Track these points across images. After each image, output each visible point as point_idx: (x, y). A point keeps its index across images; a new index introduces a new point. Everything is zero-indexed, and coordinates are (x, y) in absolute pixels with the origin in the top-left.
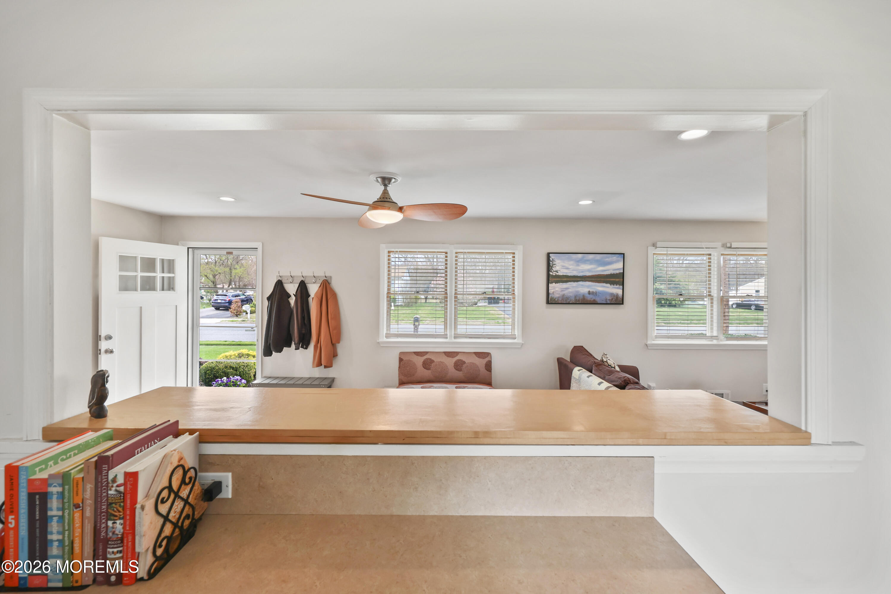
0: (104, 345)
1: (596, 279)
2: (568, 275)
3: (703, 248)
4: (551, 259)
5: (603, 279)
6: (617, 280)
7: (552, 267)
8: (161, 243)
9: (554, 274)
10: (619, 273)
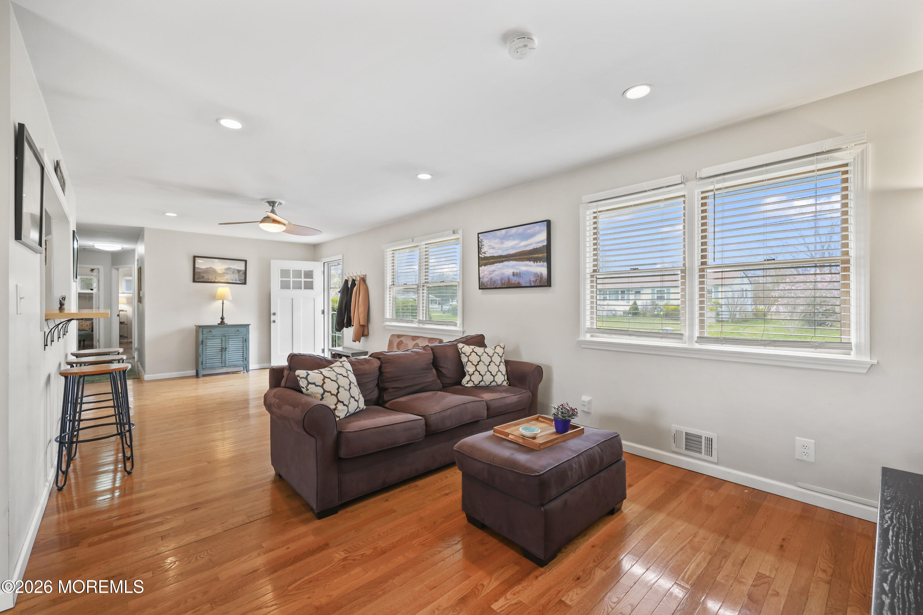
0: (273, 318)
1: (519, 257)
2: (494, 255)
3: (646, 191)
4: (480, 240)
5: (526, 257)
6: (541, 255)
7: (481, 248)
8: (315, 261)
9: (483, 256)
10: (543, 246)
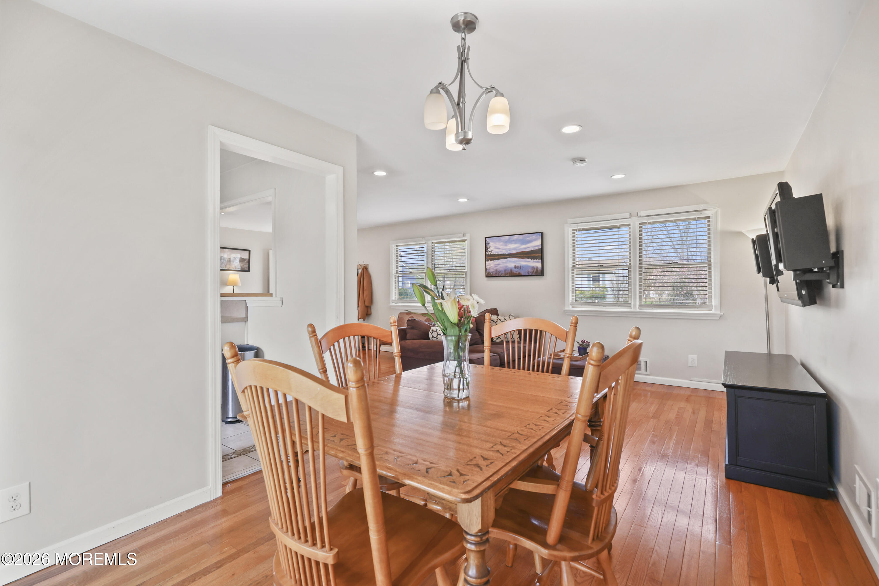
1: (520, 256)
2: (499, 253)
3: (609, 220)
4: (487, 242)
5: (525, 255)
6: (536, 255)
7: (488, 248)
9: (489, 254)
10: (539, 249)
